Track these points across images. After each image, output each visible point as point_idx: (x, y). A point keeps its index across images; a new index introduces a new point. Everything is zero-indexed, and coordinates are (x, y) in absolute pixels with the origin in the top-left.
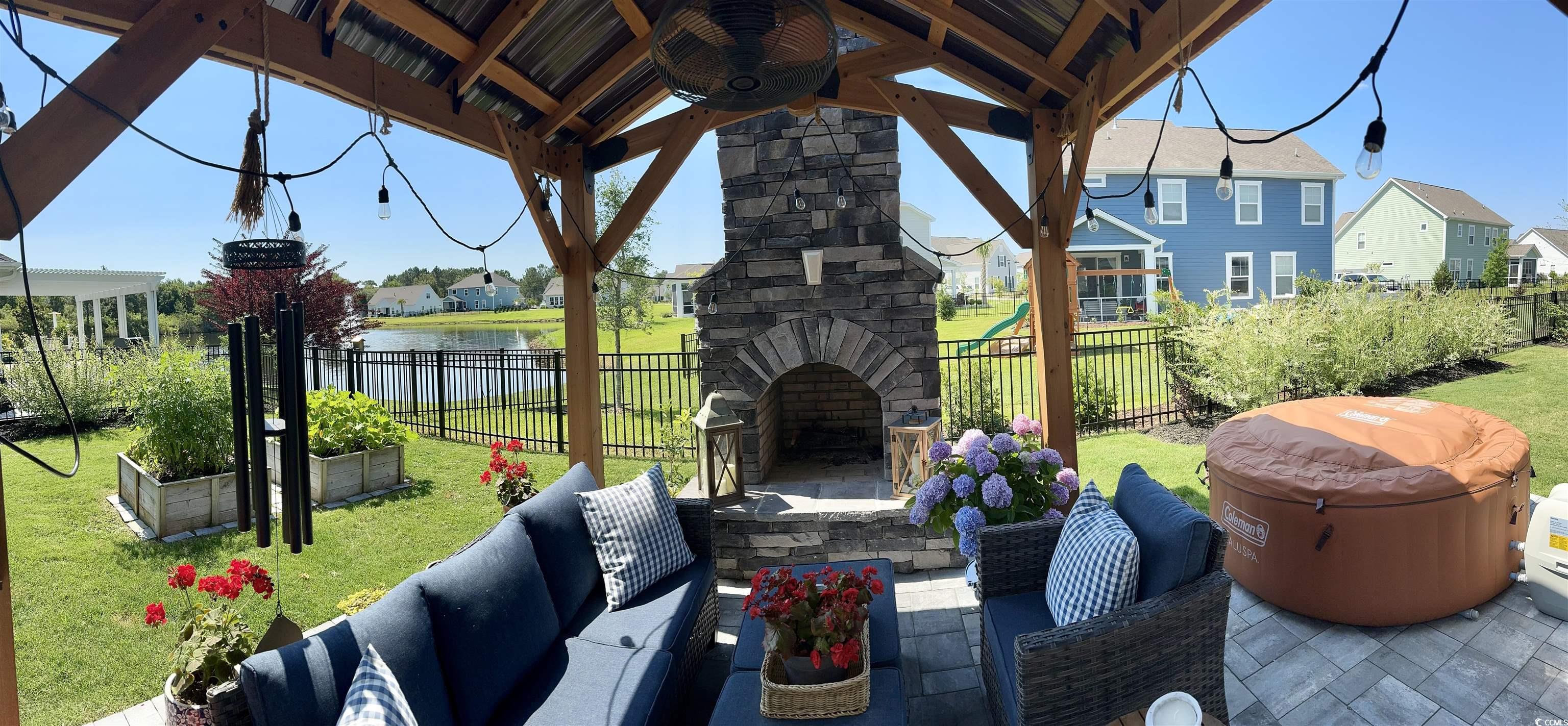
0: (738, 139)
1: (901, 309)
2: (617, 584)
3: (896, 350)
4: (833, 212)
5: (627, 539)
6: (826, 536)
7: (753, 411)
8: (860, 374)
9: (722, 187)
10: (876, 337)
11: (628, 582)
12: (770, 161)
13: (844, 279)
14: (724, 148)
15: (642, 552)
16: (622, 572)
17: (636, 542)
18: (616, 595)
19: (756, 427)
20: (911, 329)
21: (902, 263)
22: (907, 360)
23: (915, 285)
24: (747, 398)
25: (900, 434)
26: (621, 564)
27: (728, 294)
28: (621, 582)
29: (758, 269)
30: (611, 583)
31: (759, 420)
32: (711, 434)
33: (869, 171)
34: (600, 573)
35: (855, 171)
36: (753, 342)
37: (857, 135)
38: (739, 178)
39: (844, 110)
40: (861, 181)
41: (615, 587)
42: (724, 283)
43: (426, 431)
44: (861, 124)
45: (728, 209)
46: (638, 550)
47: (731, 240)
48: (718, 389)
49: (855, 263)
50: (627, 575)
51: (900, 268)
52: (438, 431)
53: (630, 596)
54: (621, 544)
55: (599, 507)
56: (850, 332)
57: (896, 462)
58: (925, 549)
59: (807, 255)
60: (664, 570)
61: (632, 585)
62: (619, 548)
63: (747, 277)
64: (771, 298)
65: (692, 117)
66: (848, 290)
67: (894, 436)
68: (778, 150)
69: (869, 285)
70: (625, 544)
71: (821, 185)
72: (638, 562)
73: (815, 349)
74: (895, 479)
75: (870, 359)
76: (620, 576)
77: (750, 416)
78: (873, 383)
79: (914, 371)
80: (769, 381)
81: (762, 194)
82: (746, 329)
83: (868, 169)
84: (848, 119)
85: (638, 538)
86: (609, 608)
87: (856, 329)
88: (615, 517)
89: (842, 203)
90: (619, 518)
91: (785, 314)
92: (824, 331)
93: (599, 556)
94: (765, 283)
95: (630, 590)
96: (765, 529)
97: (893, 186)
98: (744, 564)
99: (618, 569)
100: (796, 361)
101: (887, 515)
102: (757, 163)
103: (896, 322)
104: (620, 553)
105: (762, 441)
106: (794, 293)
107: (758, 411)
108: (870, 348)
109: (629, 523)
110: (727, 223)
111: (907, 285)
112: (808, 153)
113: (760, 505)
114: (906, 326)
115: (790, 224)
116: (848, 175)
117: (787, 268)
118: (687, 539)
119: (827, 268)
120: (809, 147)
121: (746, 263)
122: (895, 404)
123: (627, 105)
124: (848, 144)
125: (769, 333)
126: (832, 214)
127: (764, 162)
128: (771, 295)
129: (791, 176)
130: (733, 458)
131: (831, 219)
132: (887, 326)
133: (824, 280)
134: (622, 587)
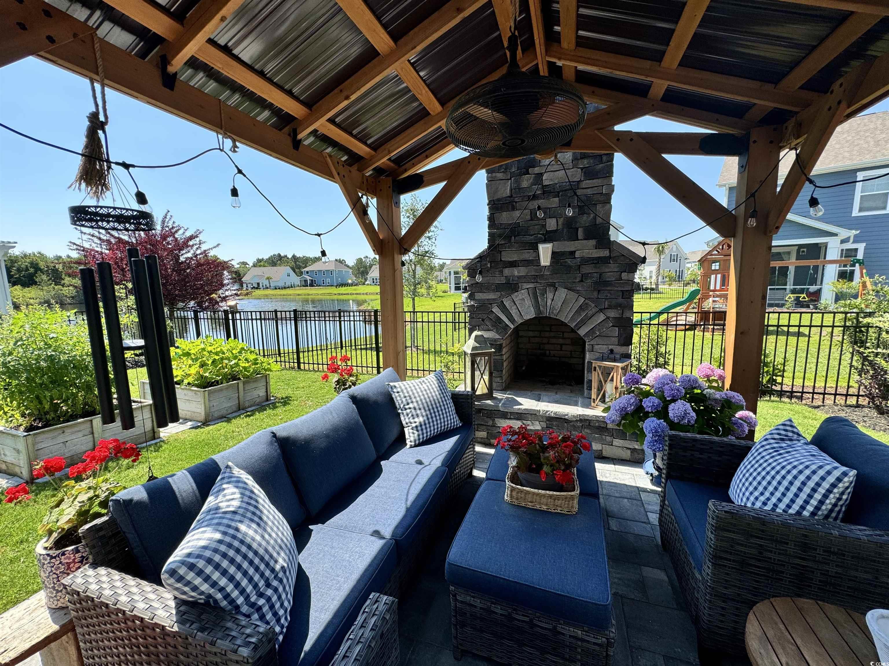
0: (500, 175)
1: (607, 283)
2: (413, 433)
3: (601, 310)
4: (562, 219)
5: (420, 409)
6: (544, 425)
7: (501, 345)
8: (573, 325)
9: (488, 205)
10: (586, 301)
11: (420, 432)
12: (519, 189)
13: (566, 262)
14: (490, 180)
15: (429, 416)
16: (416, 427)
17: (425, 411)
18: (412, 439)
19: (502, 355)
20: (613, 297)
21: (610, 252)
22: (608, 318)
23: (618, 267)
24: (498, 337)
25: (600, 367)
26: (415, 422)
27: (488, 271)
28: (415, 432)
29: (509, 256)
30: (409, 433)
31: (504, 350)
32: (474, 356)
33: (589, 192)
34: (403, 427)
35: (579, 192)
36: (502, 301)
37: (582, 169)
38: (499, 200)
39: (574, 153)
40: (583, 198)
41: (411, 435)
42: (486, 264)
43: (287, 366)
44: (586, 161)
45: (491, 219)
46: (427, 415)
47: (492, 238)
48: (479, 330)
49: (575, 252)
50: (419, 428)
51: (608, 255)
52: (296, 365)
53: (421, 440)
54: (416, 412)
55: (402, 391)
56: (568, 297)
57: (595, 385)
58: (612, 445)
59: (541, 247)
60: (443, 428)
61: (423, 434)
62: (414, 413)
63: (501, 260)
64: (516, 273)
65: (469, 162)
66: (568, 269)
67: (595, 368)
68: (526, 182)
69: (584, 266)
70: (418, 412)
71: (555, 202)
72: (427, 422)
73: (543, 307)
74: (594, 396)
75: (581, 315)
76: (415, 429)
77: (499, 348)
78: (582, 332)
79: (613, 326)
80: (512, 327)
81: (514, 209)
82: (499, 293)
83: (589, 190)
84: (575, 159)
85: (427, 408)
86: (408, 446)
87: (573, 295)
88: (412, 396)
89: (570, 212)
90: (415, 397)
91: (525, 284)
92: (550, 295)
93: (402, 418)
94: (513, 264)
95: (421, 437)
96: (505, 416)
97: (606, 199)
98: (491, 436)
99: (414, 425)
100: (530, 314)
101: (586, 418)
102: (511, 190)
103: (602, 292)
104: (415, 416)
105: (505, 364)
106: (531, 271)
107: (504, 345)
108: (581, 308)
109: (421, 400)
110: (490, 227)
111: (613, 267)
112: (546, 183)
113: (503, 402)
114: (609, 295)
115: (531, 228)
116: (575, 194)
117: (528, 255)
118: (457, 412)
119: (555, 255)
120: (547, 179)
121: (501, 252)
122: (596, 347)
123: (424, 155)
124: (576, 175)
125: (514, 296)
126: (561, 221)
127: (517, 189)
128: (516, 272)
129: (535, 197)
130: (487, 373)
131: (560, 223)
132: (595, 294)
133: (552, 262)
134: (416, 435)
